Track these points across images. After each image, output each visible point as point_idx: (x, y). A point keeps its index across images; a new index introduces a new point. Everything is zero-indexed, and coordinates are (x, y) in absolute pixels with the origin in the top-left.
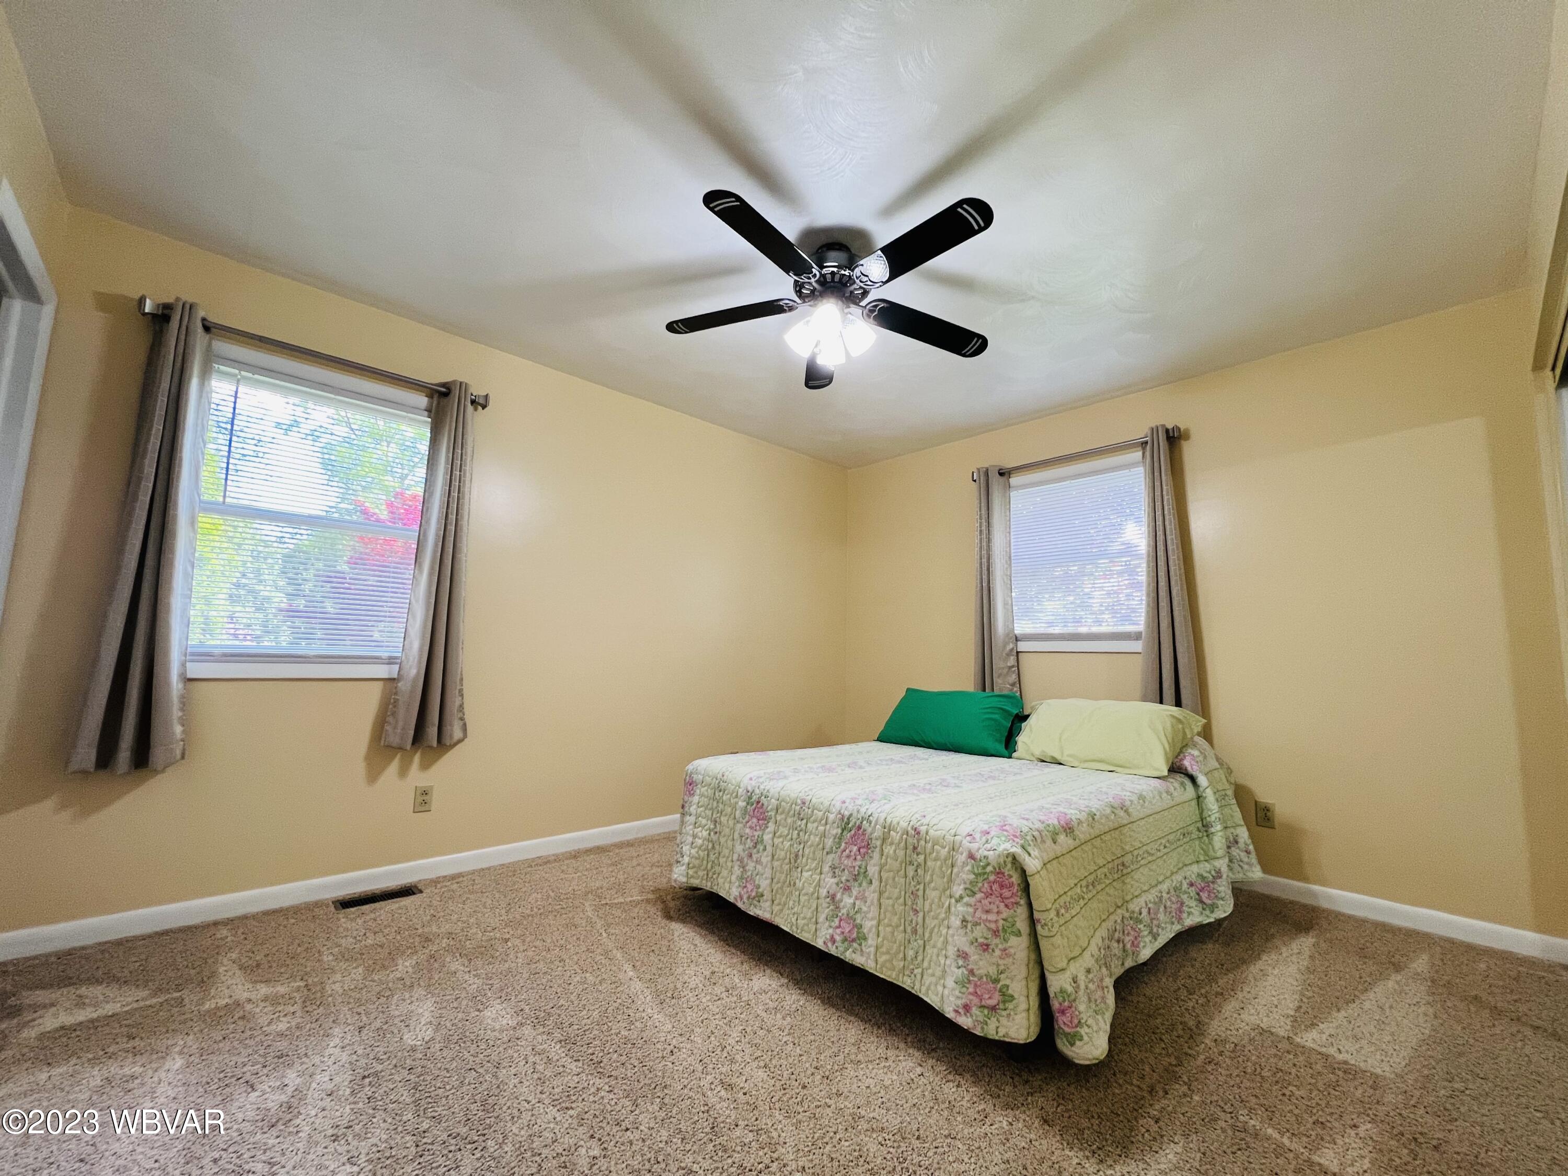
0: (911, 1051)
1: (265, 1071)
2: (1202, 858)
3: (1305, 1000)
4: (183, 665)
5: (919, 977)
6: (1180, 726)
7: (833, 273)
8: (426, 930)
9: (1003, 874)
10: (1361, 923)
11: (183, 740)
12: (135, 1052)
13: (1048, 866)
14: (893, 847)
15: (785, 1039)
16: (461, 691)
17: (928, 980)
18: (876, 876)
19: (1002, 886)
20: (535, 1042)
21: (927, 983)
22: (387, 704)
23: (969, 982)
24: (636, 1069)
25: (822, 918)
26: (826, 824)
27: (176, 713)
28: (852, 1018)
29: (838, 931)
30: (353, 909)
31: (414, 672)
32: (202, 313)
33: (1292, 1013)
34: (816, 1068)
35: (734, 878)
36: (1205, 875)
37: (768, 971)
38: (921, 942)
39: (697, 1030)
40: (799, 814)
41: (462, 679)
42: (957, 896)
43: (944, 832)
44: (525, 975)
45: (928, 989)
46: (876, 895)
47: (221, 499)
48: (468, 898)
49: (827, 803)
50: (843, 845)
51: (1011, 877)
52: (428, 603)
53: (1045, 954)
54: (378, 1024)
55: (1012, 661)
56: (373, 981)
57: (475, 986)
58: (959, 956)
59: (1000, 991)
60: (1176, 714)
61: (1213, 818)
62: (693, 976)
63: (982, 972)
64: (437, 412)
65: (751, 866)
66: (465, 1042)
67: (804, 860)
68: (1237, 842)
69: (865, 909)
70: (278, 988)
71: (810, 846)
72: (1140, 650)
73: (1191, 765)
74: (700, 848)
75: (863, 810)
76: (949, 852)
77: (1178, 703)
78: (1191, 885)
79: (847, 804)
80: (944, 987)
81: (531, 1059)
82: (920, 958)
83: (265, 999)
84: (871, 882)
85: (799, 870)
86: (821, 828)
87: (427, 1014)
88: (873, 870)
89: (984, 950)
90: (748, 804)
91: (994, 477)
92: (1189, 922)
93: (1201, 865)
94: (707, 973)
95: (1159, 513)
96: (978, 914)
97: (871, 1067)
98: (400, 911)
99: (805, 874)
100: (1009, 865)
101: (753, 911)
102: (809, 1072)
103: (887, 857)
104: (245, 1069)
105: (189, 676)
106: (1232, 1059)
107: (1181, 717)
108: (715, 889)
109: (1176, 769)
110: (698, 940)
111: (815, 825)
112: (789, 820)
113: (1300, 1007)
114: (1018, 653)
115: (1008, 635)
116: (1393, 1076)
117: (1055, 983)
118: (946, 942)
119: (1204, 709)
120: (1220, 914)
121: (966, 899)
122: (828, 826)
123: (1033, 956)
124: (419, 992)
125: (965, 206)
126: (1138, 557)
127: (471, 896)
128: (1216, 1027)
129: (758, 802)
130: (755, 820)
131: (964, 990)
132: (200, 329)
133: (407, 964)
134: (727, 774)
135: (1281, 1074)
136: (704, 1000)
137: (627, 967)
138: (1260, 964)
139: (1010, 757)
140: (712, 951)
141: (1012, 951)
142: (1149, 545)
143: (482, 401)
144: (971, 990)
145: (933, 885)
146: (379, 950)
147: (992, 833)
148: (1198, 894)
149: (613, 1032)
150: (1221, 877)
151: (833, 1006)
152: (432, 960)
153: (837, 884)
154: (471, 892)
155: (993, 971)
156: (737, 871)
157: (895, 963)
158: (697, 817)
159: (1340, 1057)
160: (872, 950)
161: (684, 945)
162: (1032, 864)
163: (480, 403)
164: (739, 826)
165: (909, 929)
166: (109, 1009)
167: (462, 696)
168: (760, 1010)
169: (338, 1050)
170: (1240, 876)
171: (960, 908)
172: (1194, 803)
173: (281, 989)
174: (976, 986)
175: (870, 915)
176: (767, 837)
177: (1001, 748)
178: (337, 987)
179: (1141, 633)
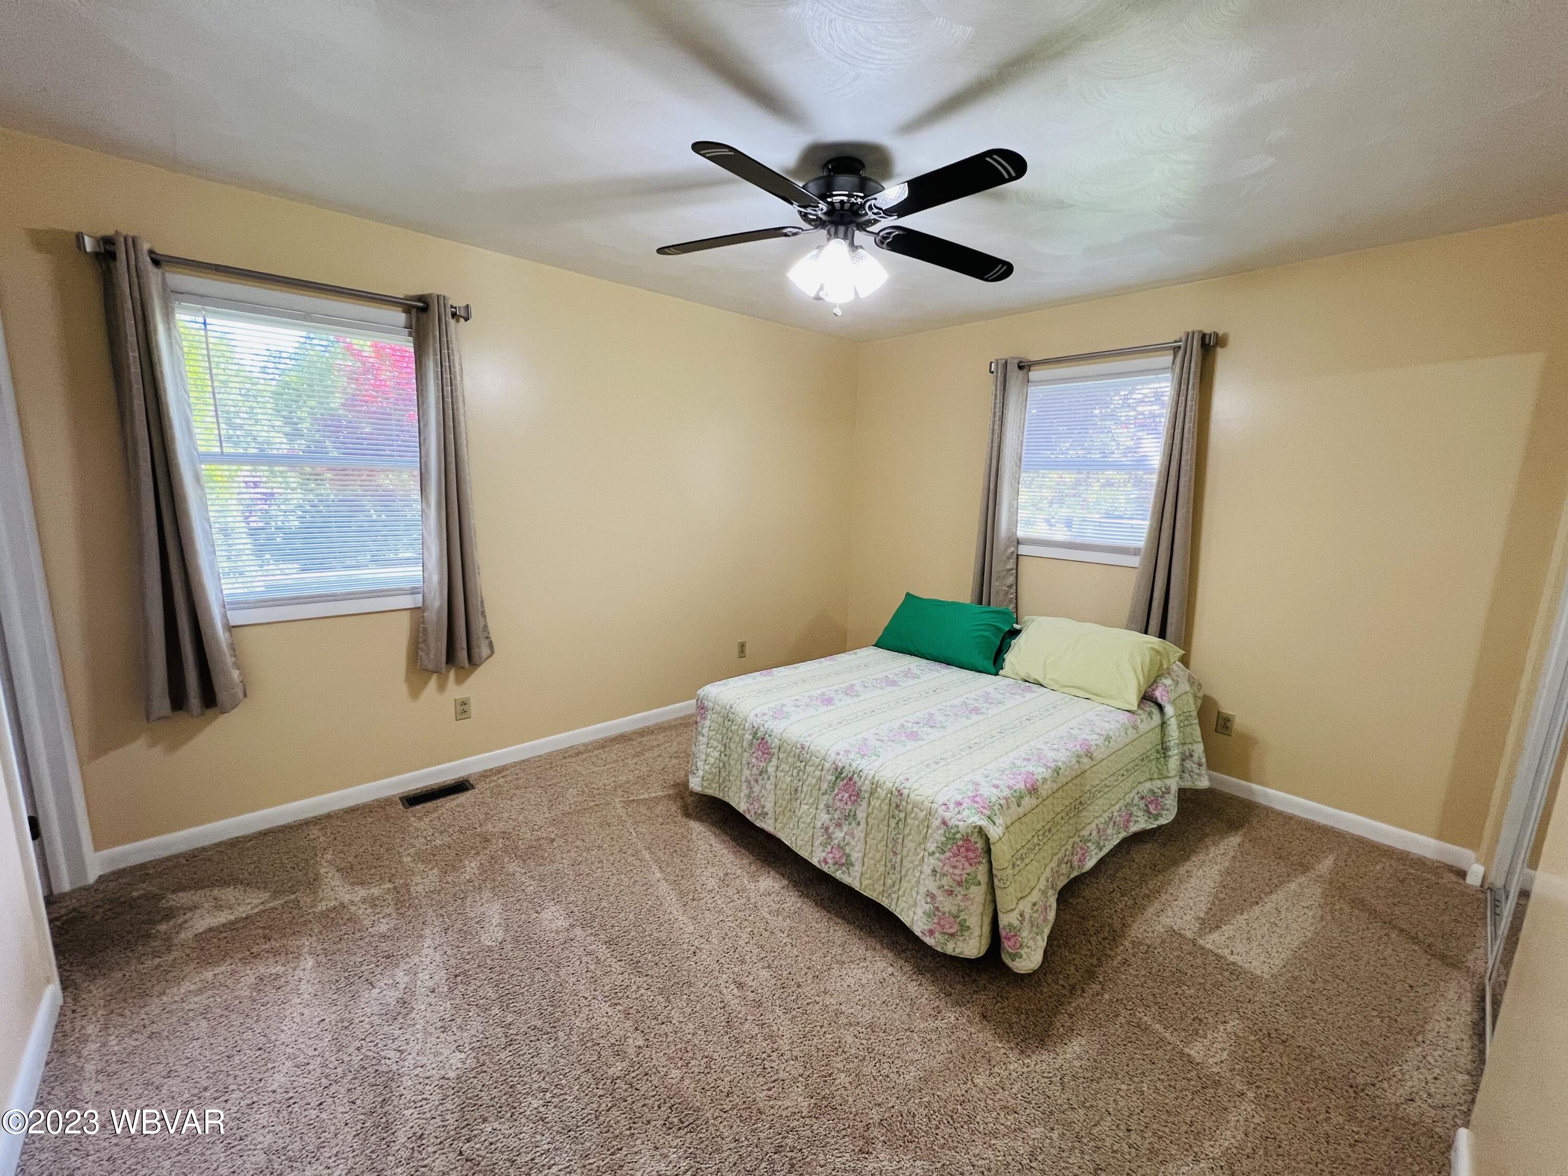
0: (885, 951)
1: (379, 969)
2: (1156, 776)
3: (1217, 902)
4: (225, 615)
5: (895, 900)
6: (1159, 658)
7: (842, 202)
8: (484, 829)
9: (970, 841)
10: (1288, 818)
11: (242, 682)
12: (275, 953)
13: (1011, 829)
14: (879, 802)
15: (785, 941)
16: (483, 613)
17: (902, 904)
18: (864, 820)
19: (967, 850)
20: (586, 943)
21: (901, 906)
22: (418, 631)
23: (935, 915)
24: (667, 969)
25: (817, 843)
26: (822, 770)
27: (229, 660)
28: (840, 921)
29: (831, 855)
30: (419, 807)
31: (437, 604)
32: (146, 246)
33: (1202, 916)
34: (808, 968)
35: (742, 795)
36: (1156, 790)
37: (772, 873)
38: (899, 876)
39: (714, 932)
40: (799, 756)
41: (482, 602)
42: (931, 851)
43: (923, 798)
44: (572, 877)
45: (901, 911)
46: (863, 835)
47: (218, 450)
48: (515, 794)
49: (823, 753)
50: (836, 790)
51: (976, 843)
52: (440, 538)
53: (998, 899)
54: (459, 925)
55: (1011, 564)
56: (447, 883)
57: (532, 888)
58: (927, 895)
59: (959, 923)
60: (1156, 647)
61: (1172, 744)
62: (709, 878)
63: (947, 910)
64: (417, 332)
65: (756, 789)
66: (530, 943)
67: (803, 795)
68: (1191, 756)
69: (853, 843)
70: (372, 891)
71: (809, 785)
72: (1137, 566)
73: (1162, 696)
74: (712, 765)
75: (854, 765)
76: (926, 815)
77: (1162, 635)
78: (1142, 798)
79: (840, 757)
80: (915, 914)
81: (584, 959)
82: (896, 888)
83: (364, 901)
84: (859, 824)
85: (799, 801)
86: (818, 773)
87: (497, 916)
88: (861, 815)
89: (949, 895)
90: (754, 737)
91: (1013, 367)
92: (1134, 828)
93: (1154, 782)
94: (721, 874)
95: (1178, 431)
96: (946, 868)
97: (852, 967)
98: (458, 809)
99: (805, 807)
100: (976, 834)
101: (758, 824)
102: (803, 972)
103: (874, 808)
104: (363, 968)
105: (232, 624)
106: (1143, 959)
107: (1160, 649)
108: (726, 799)
109: (1147, 698)
110: (713, 840)
111: (813, 769)
112: (791, 760)
113: (1211, 909)
114: (1018, 555)
115: (1010, 538)
116: (1268, 977)
117: (1004, 920)
118: (918, 882)
119: (1185, 641)
120: (1163, 821)
121: (937, 855)
122: (824, 772)
123: (989, 897)
124: (487, 894)
125: (995, 156)
126: (1150, 471)
127: (517, 792)
128: (1137, 930)
129: (763, 739)
130: (760, 753)
131: (930, 920)
132: (150, 266)
133: (473, 865)
134: (735, 706)
135: (1179, 974)
136: (719, 902)
137: (655, 868)
138: (1188, 865)
139: (997, 674)
140: (725, 851)
141: (972, 896)
142: (1162, 465)
143: (463, 313)
144: (936, 921)
145: (911, 837)
146: (448, 851)
147: (965, 805)
148: (1147, 806)
149: (647, 933)
150: (1169, 793)
151: (824, 908)
152: (493, 861)
153: (831, 820)
154: (517, 788)
155: (954, 910)
156: (745, 791)
157: (876, 886)
158: (710, 738)
159: (1231, 959)
160: (858, 875)
161: (702, 845)
162: (994, 833)
163: (462, 315)
164: (746, 754)
165: (889, 865)
166: (242, 911)
167: (485, 617)
168: (764, 912)
169: (431, 951)
170: (1187, 784)
171: (932, 860)
172: (1158, 730)
173: (376, 891)
174: (940, 919)
175: (857, 849)
176: (771, 770)
177: (989, 665)
178: (419, 888)
179: (1140, 549)
